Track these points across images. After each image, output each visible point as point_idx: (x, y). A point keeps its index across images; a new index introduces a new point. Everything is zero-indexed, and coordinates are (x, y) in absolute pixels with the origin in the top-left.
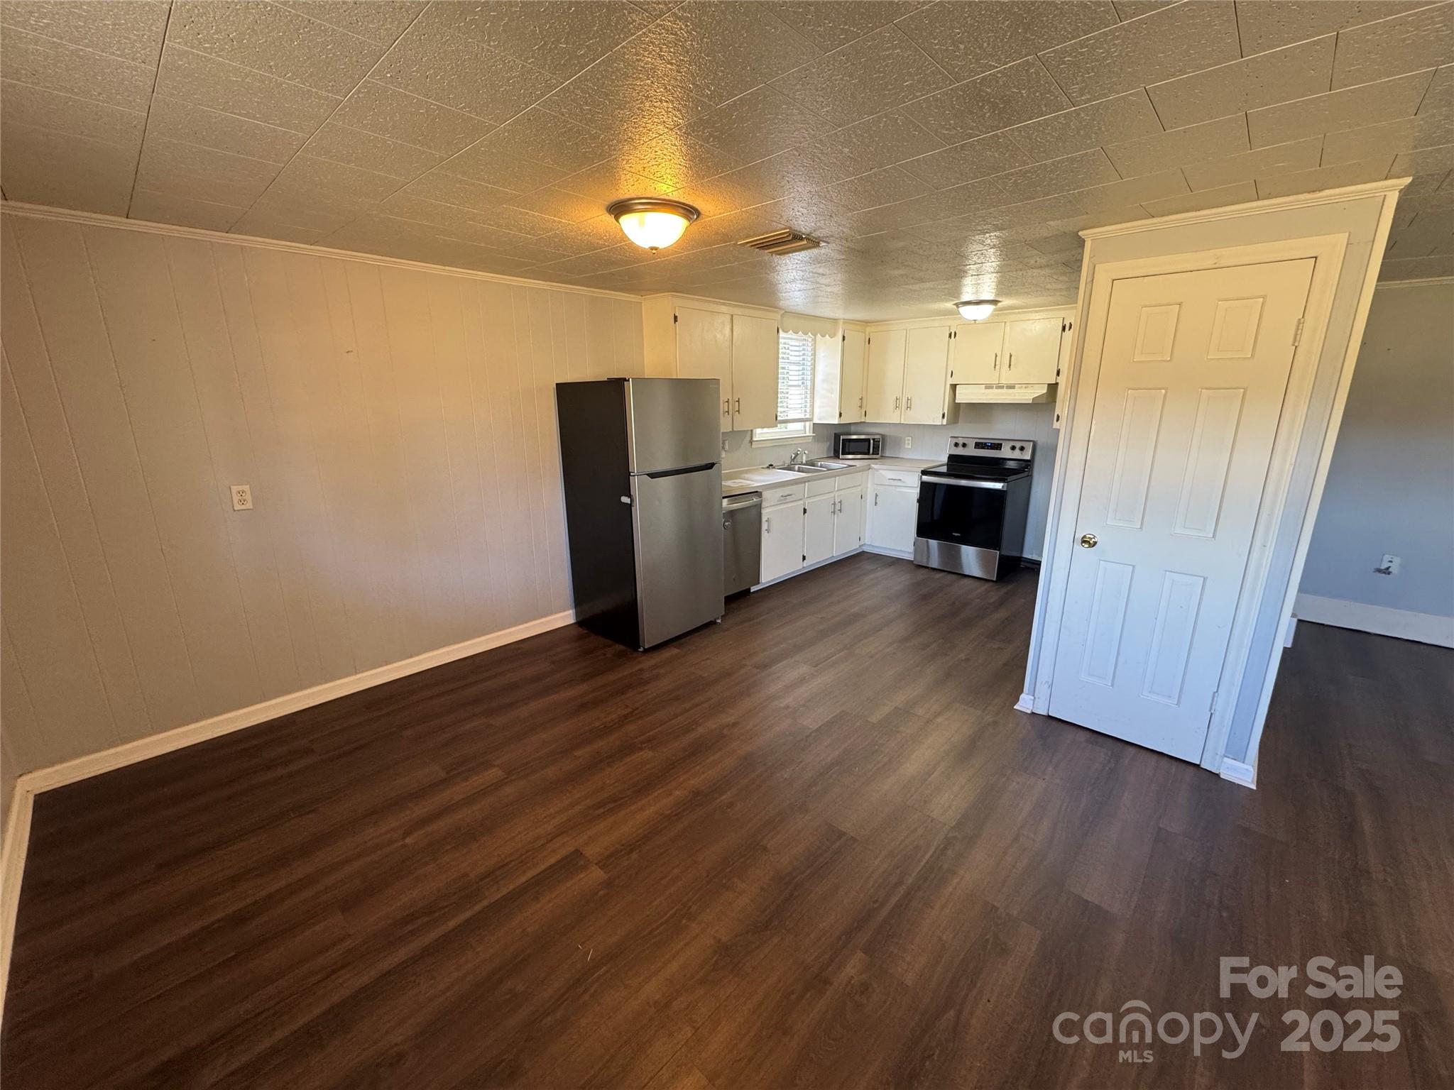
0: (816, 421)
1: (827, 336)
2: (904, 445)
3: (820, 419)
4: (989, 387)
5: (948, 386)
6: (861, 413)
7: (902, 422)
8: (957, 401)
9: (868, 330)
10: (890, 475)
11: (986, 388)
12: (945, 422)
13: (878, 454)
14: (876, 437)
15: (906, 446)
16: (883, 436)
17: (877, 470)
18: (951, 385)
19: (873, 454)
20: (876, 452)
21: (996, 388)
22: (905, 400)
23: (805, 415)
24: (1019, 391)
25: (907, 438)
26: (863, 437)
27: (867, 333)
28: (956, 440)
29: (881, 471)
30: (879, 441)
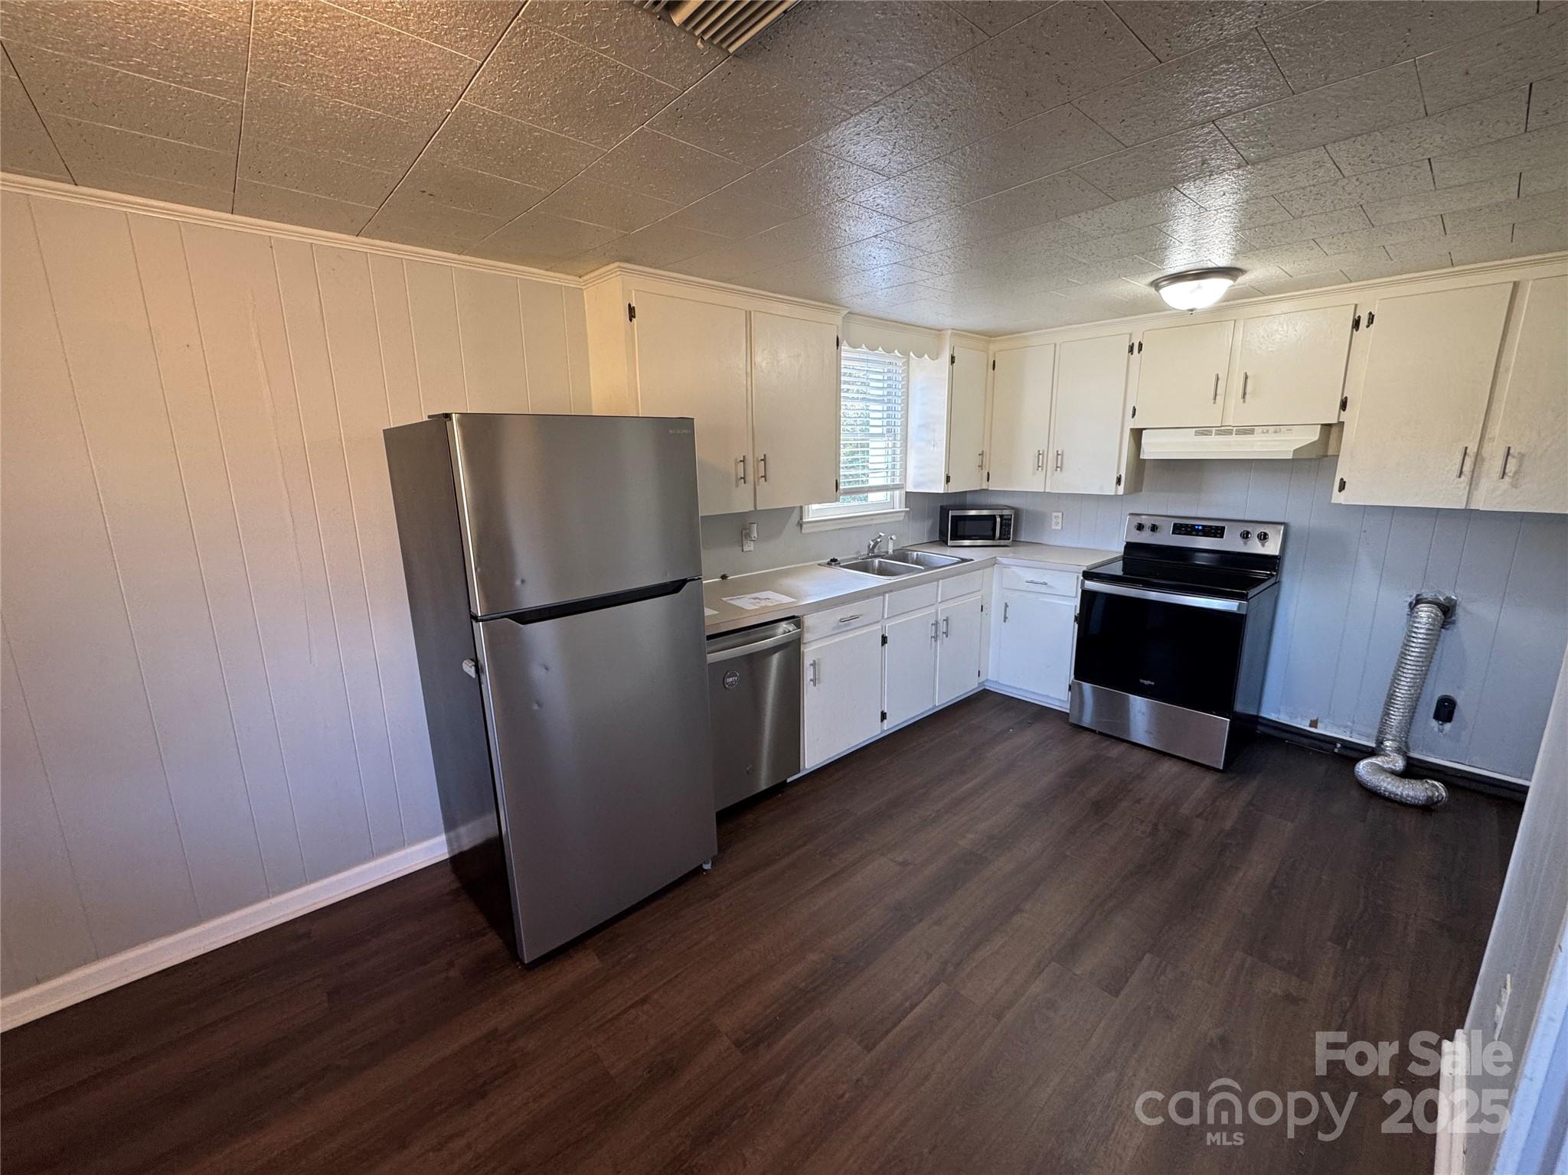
0: (910, 489)
1: (926, 356)
2: (1051, 526)
3: (915, 486)
4: (1203, 431)
5: (1127, 434)
6: (982, 475)
7: (1047, 491)
8: (1141, 457)
9: (992, 347)
10: (1030, 575)
11: (1197, 434)
12: (1121, 490)
13: (1009, 539)
14: (1006, 512)
15: (1054, 527)
16: (1017, 512)
17: (1007, 566)
18: (1132, 430)
19: (1000, 539)
20: (1004, 536)
21: (1217, 434)
22: (1052, 455)
23: (893, 480)
24: (1264, 437)
25: (1055, 514)
26: (985, 512)
27: (991, 353)
28: (1138, 520)
29: (1014, 569)
30: (1011, 520)
